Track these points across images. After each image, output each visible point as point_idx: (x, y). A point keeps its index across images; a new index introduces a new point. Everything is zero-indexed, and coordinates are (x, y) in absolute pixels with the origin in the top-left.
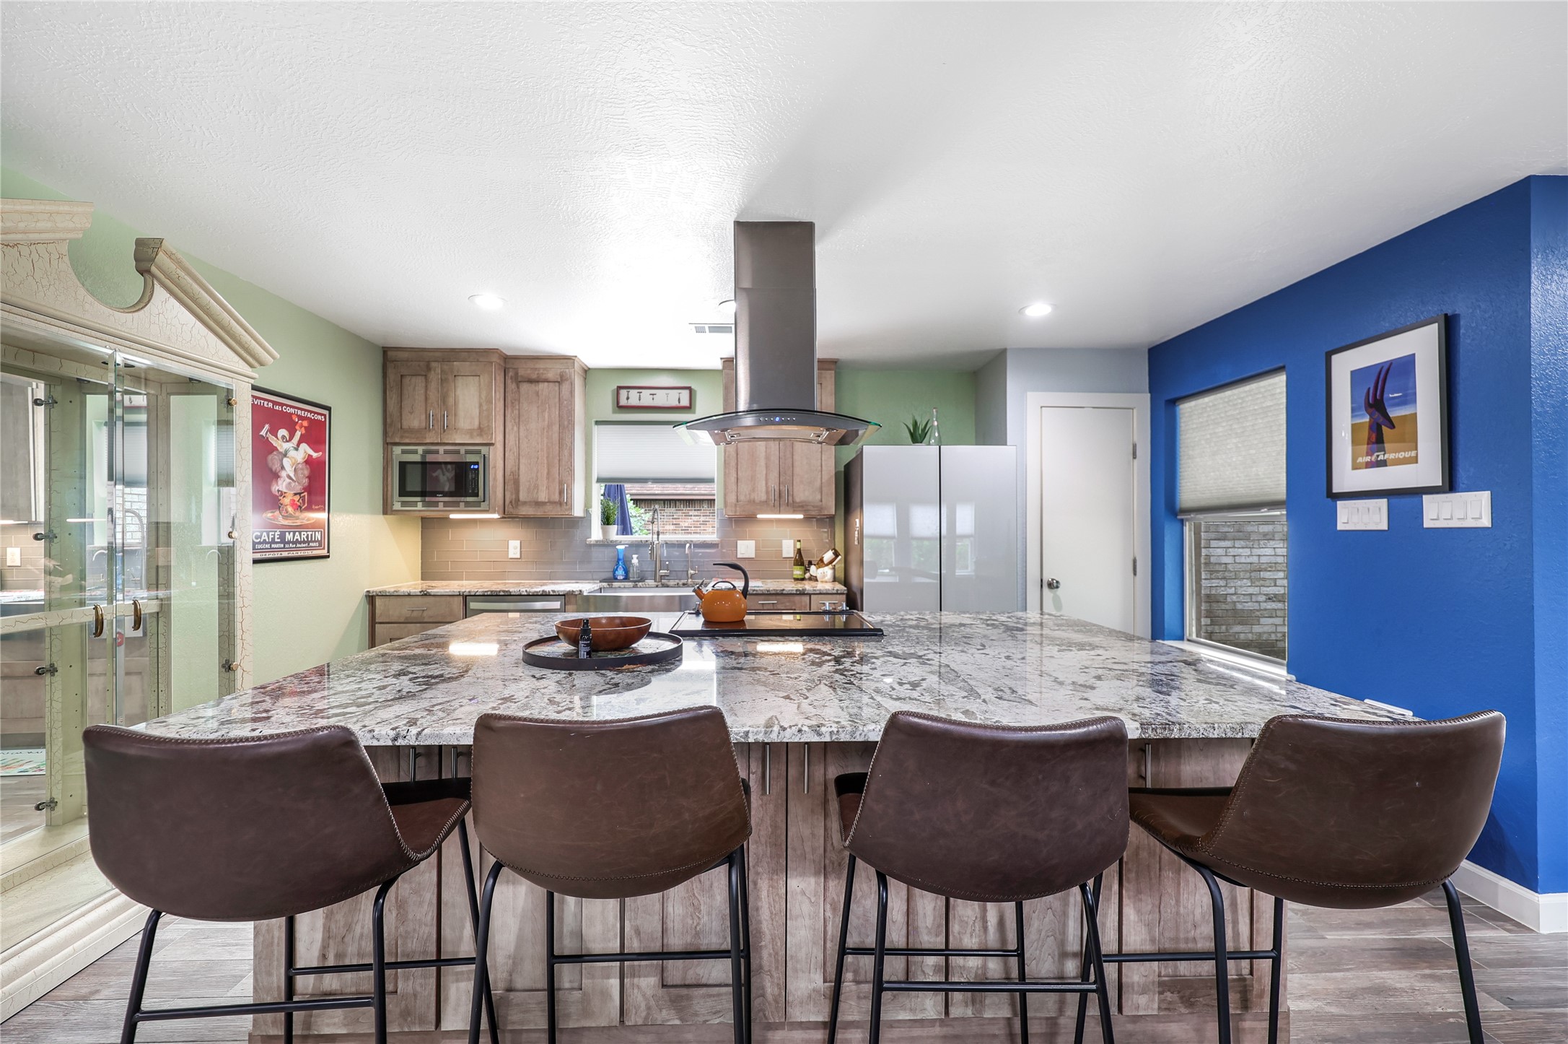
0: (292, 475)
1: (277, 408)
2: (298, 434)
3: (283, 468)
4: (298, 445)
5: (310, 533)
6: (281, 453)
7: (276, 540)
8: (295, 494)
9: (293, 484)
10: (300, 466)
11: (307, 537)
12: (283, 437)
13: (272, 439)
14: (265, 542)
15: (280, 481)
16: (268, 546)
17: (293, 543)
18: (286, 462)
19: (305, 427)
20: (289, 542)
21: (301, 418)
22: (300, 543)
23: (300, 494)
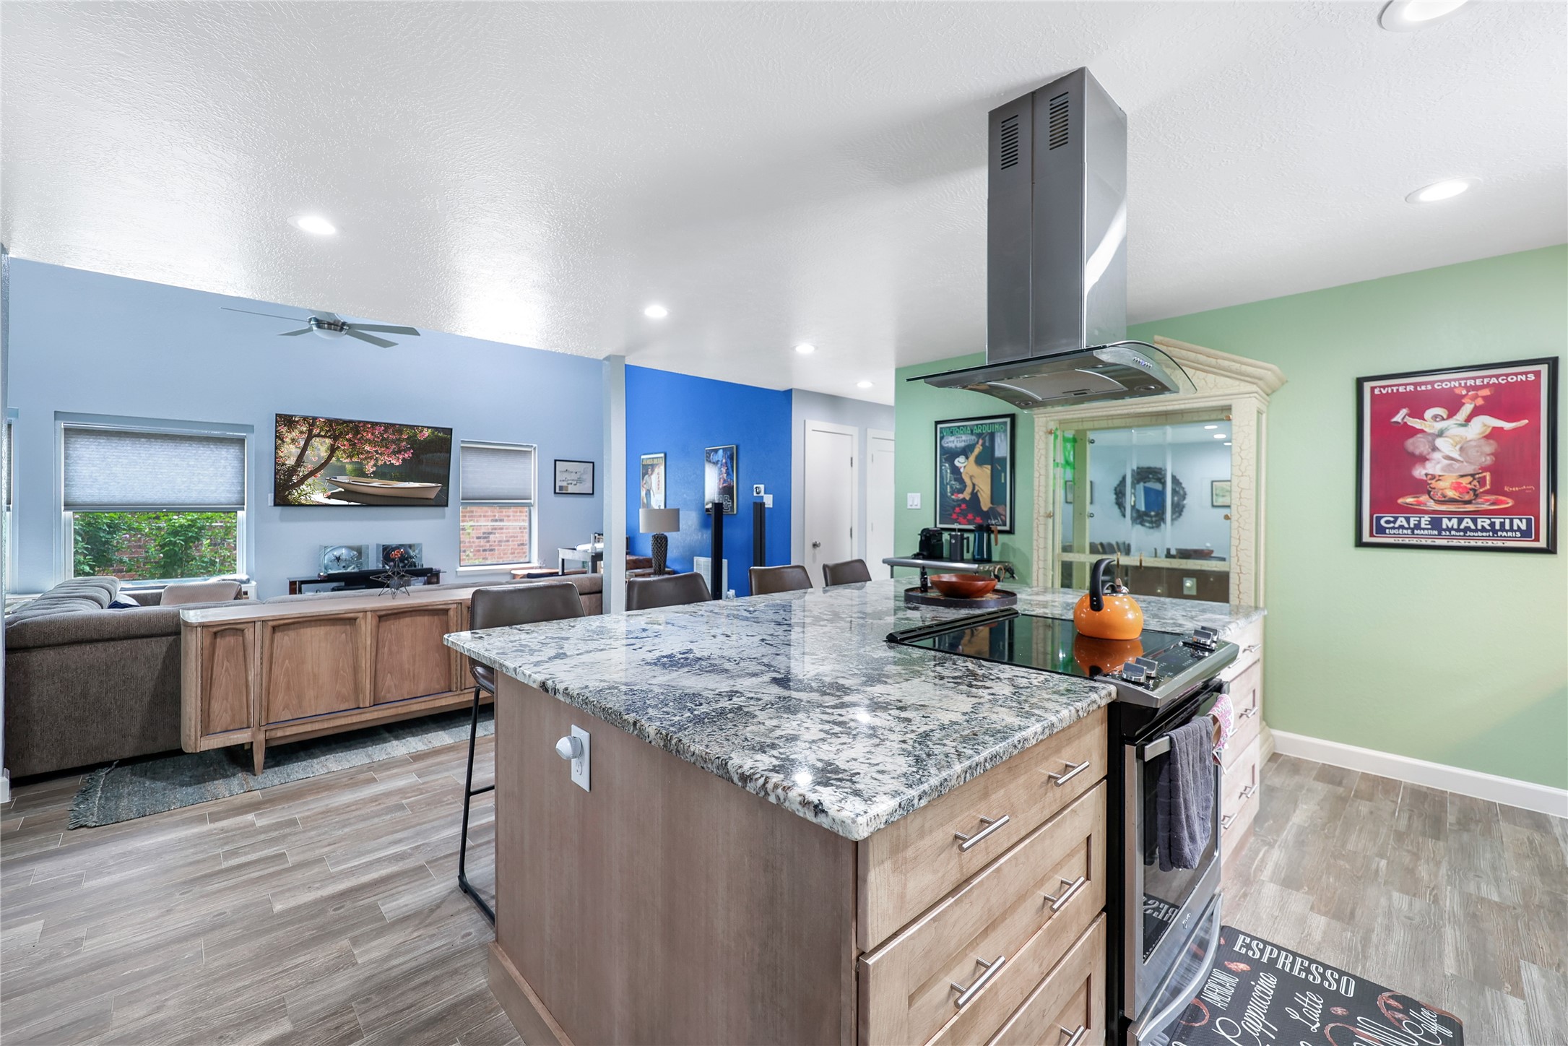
0: (1456, 455)
1: (1423, 388)
2: (1468, 408)
3: (1435, 449)
4: (1468, 419)
5: (1498, 522)
6: (1430, 434)
7: (1423, 526)
8: (1462, 476)
9: (1457, 465)
10: (1473, 443)
11: (1492, 525)
12: (1435, 417)
13: (1415, 423)
14: (1402, 527)
15: (1428, 465)
16: (1409, 531)
17: (1458, 530)
18: (1439, 442)
19: (1484, 398)
20: (1449, 529)
21: (1469, 388)
22: (1476, 530)
23: (1472, 475)
